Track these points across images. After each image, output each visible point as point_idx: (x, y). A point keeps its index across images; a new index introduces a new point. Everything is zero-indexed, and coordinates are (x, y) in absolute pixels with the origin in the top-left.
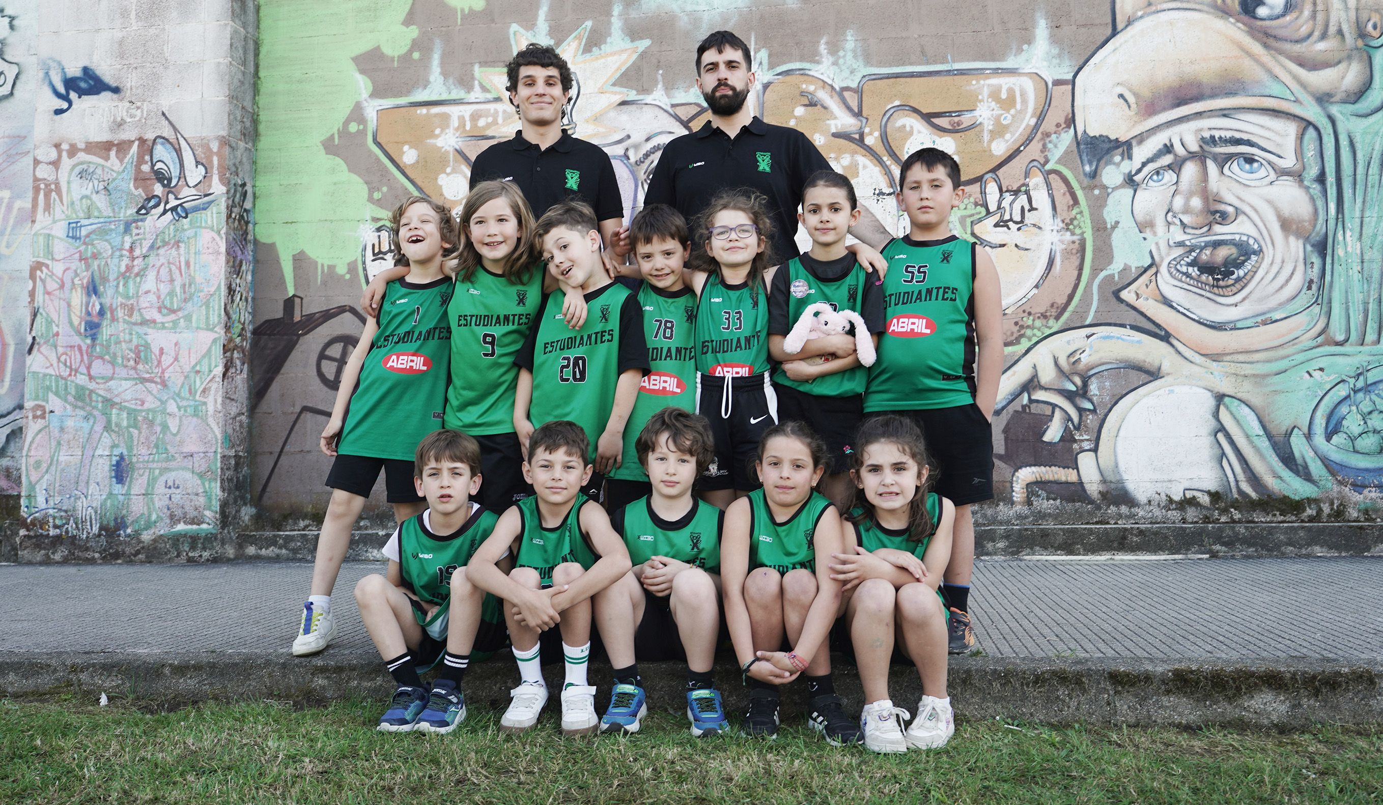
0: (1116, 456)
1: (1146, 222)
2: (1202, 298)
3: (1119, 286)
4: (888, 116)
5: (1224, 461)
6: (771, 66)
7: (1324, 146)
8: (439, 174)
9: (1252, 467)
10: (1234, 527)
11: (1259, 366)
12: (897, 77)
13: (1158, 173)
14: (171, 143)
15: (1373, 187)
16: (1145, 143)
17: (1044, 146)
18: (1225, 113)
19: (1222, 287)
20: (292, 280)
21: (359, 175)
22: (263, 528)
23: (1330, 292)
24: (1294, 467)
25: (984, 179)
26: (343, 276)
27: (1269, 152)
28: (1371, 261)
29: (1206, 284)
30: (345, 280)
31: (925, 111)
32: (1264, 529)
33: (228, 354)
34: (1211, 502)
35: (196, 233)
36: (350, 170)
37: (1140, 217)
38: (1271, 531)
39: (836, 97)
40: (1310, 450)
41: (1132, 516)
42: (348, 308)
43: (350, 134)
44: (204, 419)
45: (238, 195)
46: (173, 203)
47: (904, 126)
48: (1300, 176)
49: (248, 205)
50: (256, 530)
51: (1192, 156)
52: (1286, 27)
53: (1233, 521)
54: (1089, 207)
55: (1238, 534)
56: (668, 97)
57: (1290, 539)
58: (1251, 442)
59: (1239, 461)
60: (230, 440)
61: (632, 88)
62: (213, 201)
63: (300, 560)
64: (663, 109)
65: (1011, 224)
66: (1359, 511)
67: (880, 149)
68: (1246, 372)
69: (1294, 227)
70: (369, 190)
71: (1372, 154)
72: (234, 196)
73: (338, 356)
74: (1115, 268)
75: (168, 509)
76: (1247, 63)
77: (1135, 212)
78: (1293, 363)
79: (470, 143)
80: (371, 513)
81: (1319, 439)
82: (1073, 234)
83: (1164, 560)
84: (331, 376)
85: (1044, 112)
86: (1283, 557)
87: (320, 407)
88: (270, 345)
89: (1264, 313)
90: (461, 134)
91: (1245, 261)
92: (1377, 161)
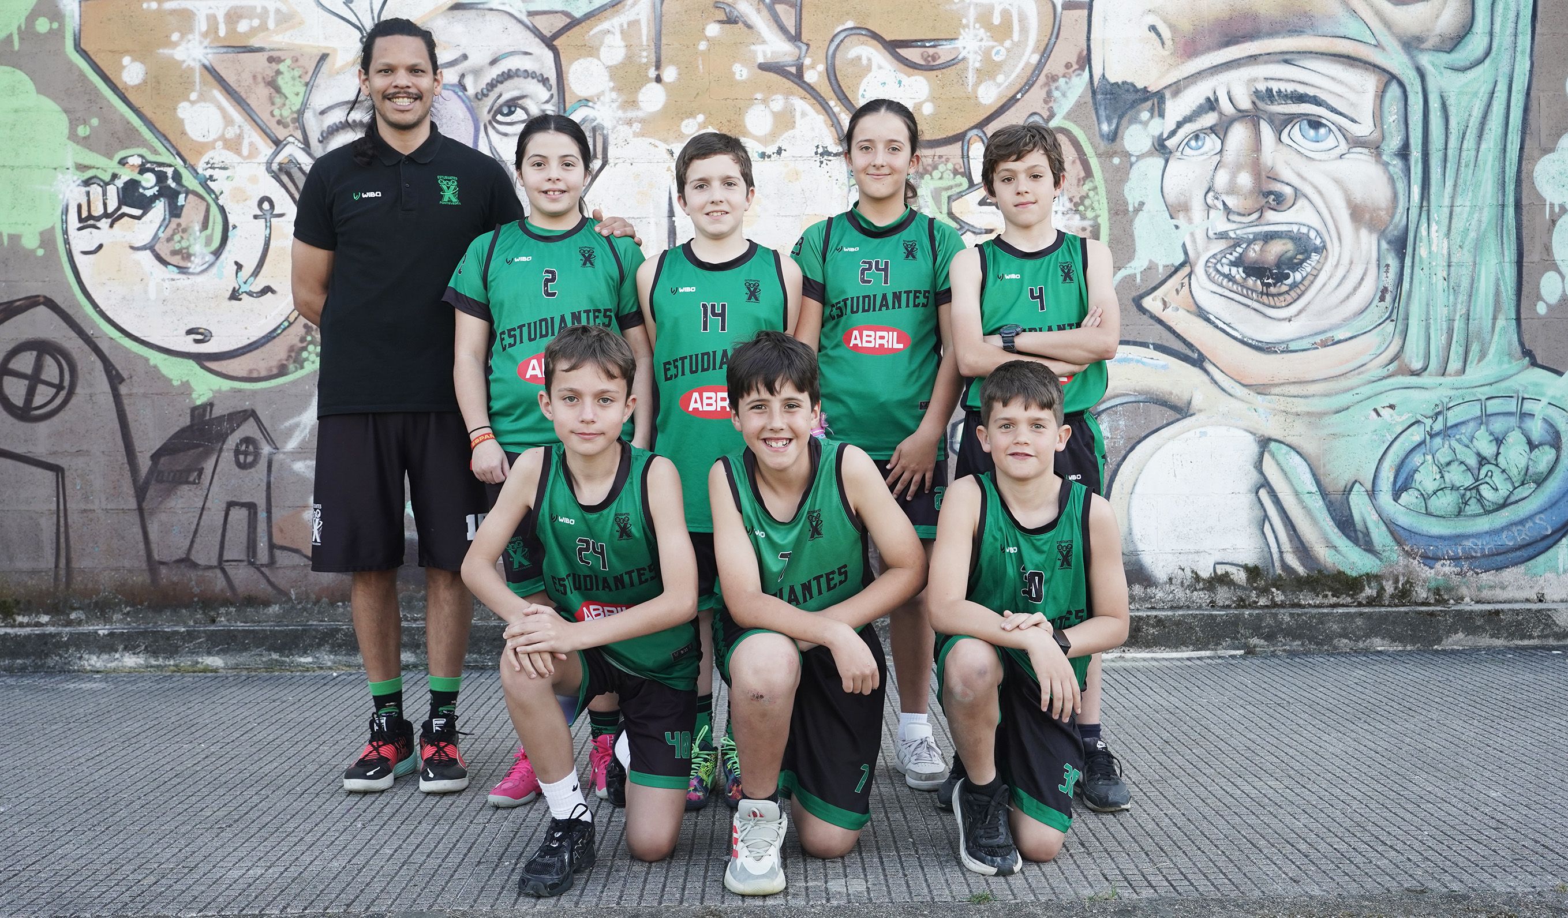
0: (1129, 520)
1: (1180, 205)
2: (1248, 310)
3: (1141, 291)
4: (836, 42)
5: (1267, 526)
7: (1409, 109)
8: (178, 102)
10: (1276, 614)
11: (1315, 401)
13: (1197, 137)
15: (1467, 166)
16: (1181, 95)
17: (1049, 94)
18: (1287, 58)
19: (1273, 295)
21: (55, 99)
23: (1408, 304)
24: (1353, 535)
25: (967, 138)
26: (33, 251)
27: (1341, 114)
28: (1460, 265)
29: (1253, 291)
30: (37, 258)
31: (888, 37)
32: (1313, 616)
34: (1248, 580)
37: (1171, 198)
38: (1322, 619)
39: (765, 12)
40: (1374, 512)
41: (1148, 598)
42: (42, 300)
43: (38, 35)
47: (859, 58)
48: (1378, 147)
51: (1242, 115)
53: (1275, 605)
54: (1106, 181)
55: (1282, 623)
57: (1344, 629)
58: (1301, 501)
59: (1285, 526)
66: (1429, 590)
67: (825, 90)
68: (1299, 410)
69: (1367, 216)
70: (70, 122)
71: (1468, 119)
73: (29, 371)
74: (1137, 266)
77: (1165, 190)
78: (1358, 398)
79: (226, 56)
80: (87, 601)
81: (1385, 497)
82: (1083, 218)
83: (1188, 659)
84: (18, 400)
85: (1050, 46)
86: (1335, 652)
87: (4, 446)
89: (1324, 332)
90: (211, 42)
91: (1304, 261)
92: (1474, 131)
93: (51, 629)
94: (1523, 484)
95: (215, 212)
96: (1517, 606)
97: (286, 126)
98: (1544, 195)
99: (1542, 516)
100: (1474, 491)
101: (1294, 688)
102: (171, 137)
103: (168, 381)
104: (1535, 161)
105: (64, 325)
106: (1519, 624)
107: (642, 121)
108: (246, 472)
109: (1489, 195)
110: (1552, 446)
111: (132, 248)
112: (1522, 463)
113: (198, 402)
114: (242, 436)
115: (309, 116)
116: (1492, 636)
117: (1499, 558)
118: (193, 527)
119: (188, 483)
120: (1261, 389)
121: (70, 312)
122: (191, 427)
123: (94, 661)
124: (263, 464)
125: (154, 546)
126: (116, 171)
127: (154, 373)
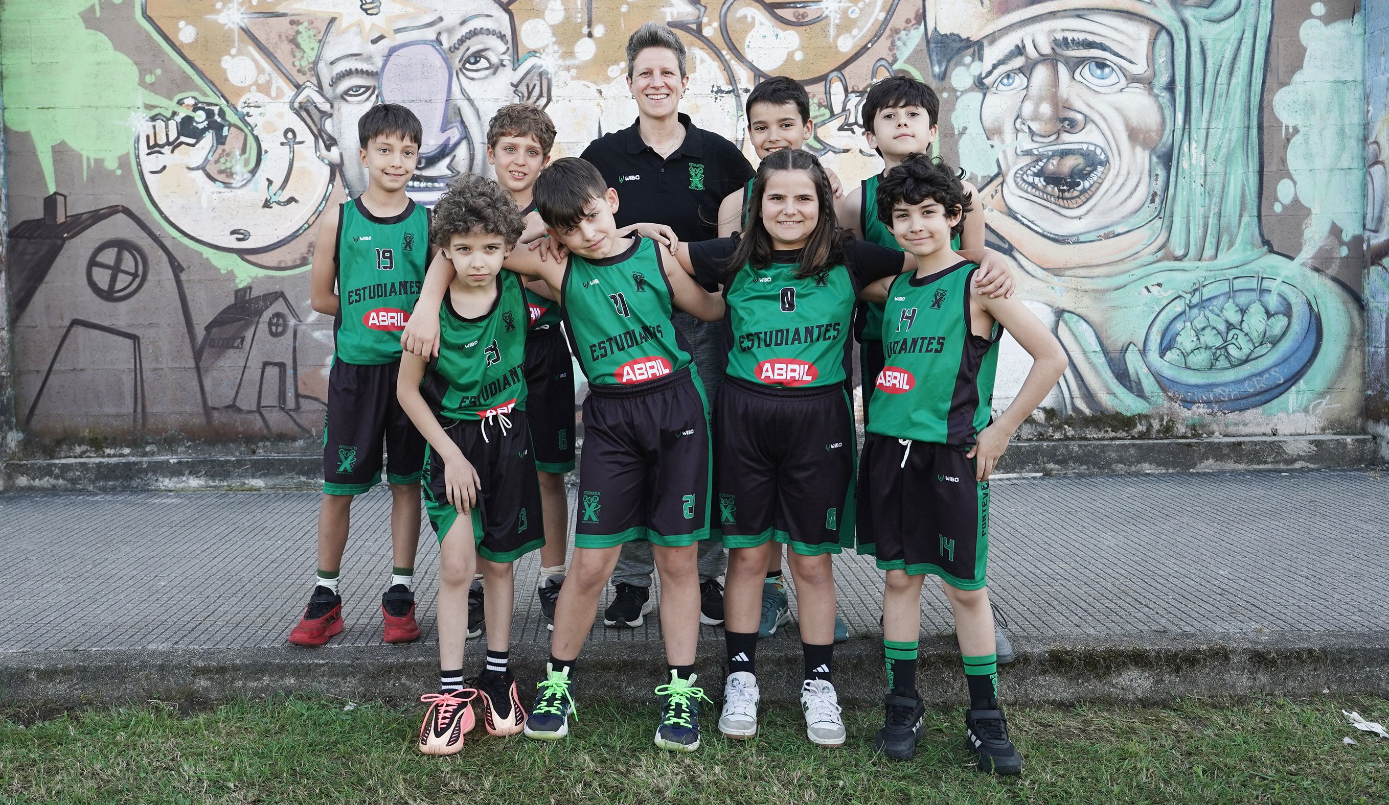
1: (994, 129)
2: (1047, 211)
4: (728, 5)
5: (1061, 377)
7: (1175, 51)
8: (222, 56)
9: (1087, 383)
10: (1068, 446)
11: (1100, 280)
13: (1008, 76)
15: (1220, 97)
16: (996, 43)
17: (893, 44)
18: (1079, 13)
19: (1067, 199)
20: (53, 175)
21: (128, 54)
22: (32, 455)
23: (1172, 205)
24: (1128, 384)
25: (829, 78)
26: (114, 171)
27: (1121, 57)
28: (1214, 174)
29: (1051, 196)
30: (116, 177)
32: (1097, 447)
34: (1046, 419)
36: (116, 48)
37: (988, 123)
38: (1103, 448)
40: (1144, 366)
42: (121, 208)
43: (114, 5)
47: (745, 17)
48: (1150, 83)
50: (26, 457)
51: (1044, 59)
53: (1067, 438)
55: (1072, 452)
57: (1120, 457)
58: (1088, 359)
59: (1075, 377)
63: (81, 492)
65: (855, 128)
66: (1187, 426)
67: (719, 42)
68: (1087, 288)
69: (1141, 137)
70: (140, 72)
71: (1222, 61)
73: (111, 263)
77: (983, 117)
78: (1133, 278)
80: (158, 438)
81: (1153, 355)
83: (1000, 480)
84: (104, 285)
85: (894, 7)
86: (1113, 474)
87: (93, 320)
88: (30, 249)
89: (1107, 227)
90: (247, 9)
91: (1091, 172)
92: (1227, 70)
93: (133, 459)
94: (1261, 344)
95: (251, 139)
96: (1255, 439)
98: (1281, 119)
99: (1277, 369)
100: (1223, 350)
101: (1081, 501)
102: (217, 83)
103: (217, 270)
104: (1274, 92)
105: (138, 227)
106: (1257, 452)
107: (577, 67)
108: (277, 339)
109: (1237, 120)
110: (1285, 315)
111: (189, 168)
112: (1261, 328)
113: (240, 286)
114: (274, 312)
115: (322, 66)
116: (1235, 462)
117: (1242, 402)
118: (238, 381)
119: (233, 347)
120: (1057, 272)
121: (142, 218)
122: (234, 305)
123: (167, 483)
124: (290, 334)
125: (208, 396)
126: (176, 110)
127: (207, 264)
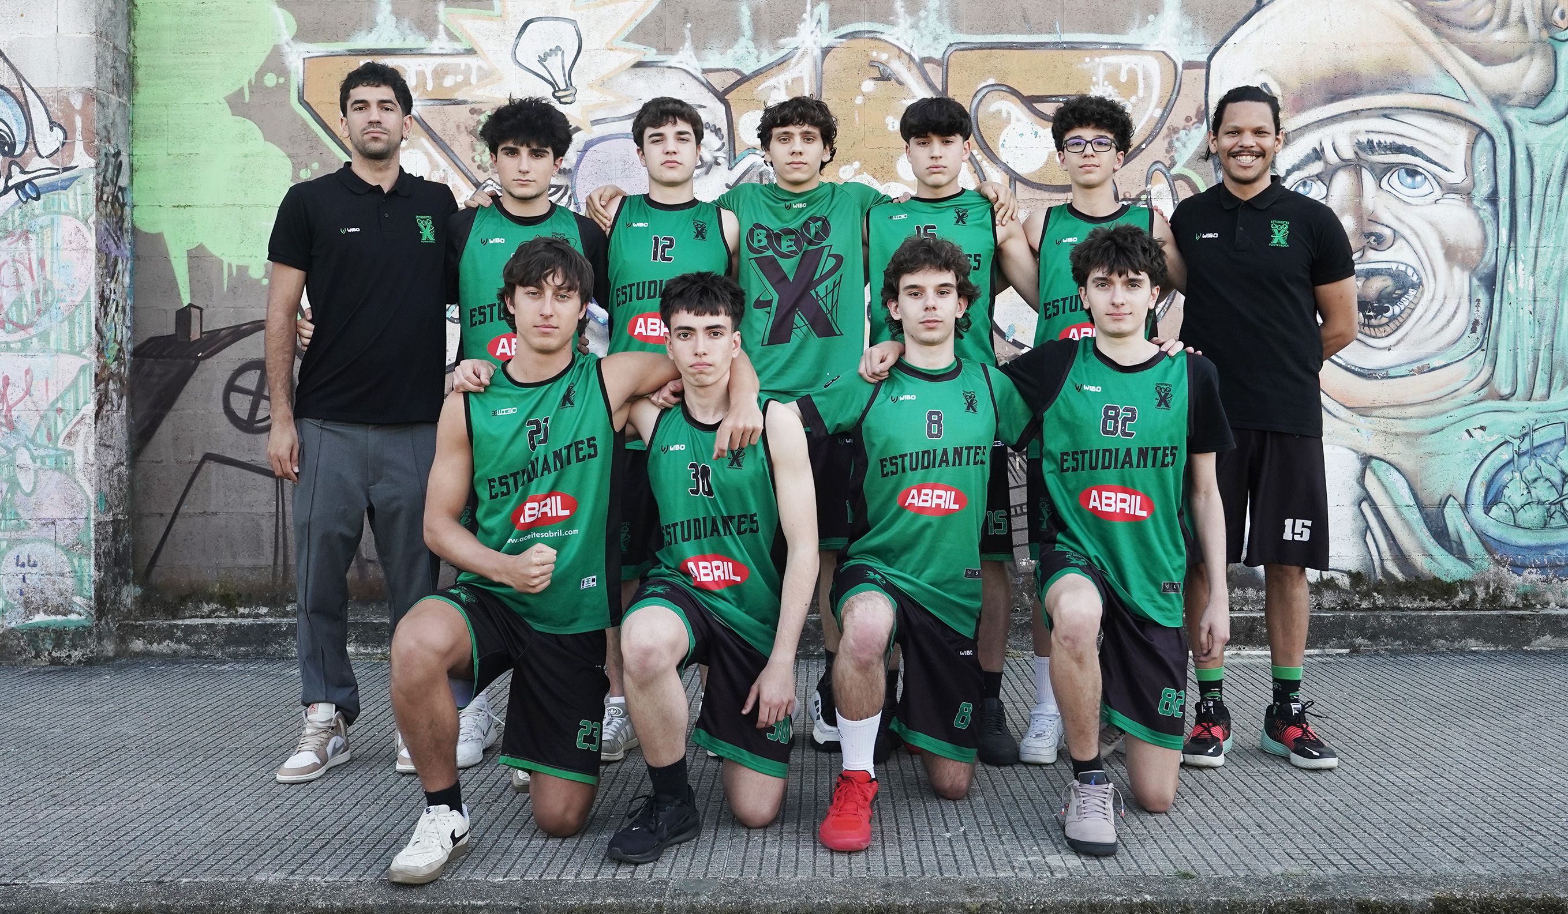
4: (980, 98)
5: (1369, 535)
6: (833, 26)
7: (1498, 159)
9: (1400, 543)
10: (1379, 617)
11: (1413, 422)
12: (991, 48)
14: (13, 95)
15: (1550, 211)
16: (1290, 145)
17: (1171, 145)
18: (1386, 113)
19: (1374, 327)
20: (188, 285)
21: (280, 146)
22: (152, 615)
23: (1497, 335)
24: (1447, 544)
26: (259, 281)
27: (1435, 163)
28: (1545, 300)
30: (262, 287)
31: (1026, 93)
32: (1412, 619)
33: (102, 386)
34: (1351, 584)
35: (52, 220)
36: (267, 139)
38: (1421, 620)
39: (915, 70)
40: (1466, 523)
43: (266, 88)
44: (70, 474)
45: (110, 170)
46: (18, 178)
47: (999, 112)
48: (1469, 193)
49: (123, 181)
50: (144, 616)
51: (1345, 164)
52: (1460, 10)
53: (1376, 608)
55: (1383, 624)
56: (699, 59)
57: (1441, 631)
58: (1400, 514)
59: (1385, 536)
60: (106, 501)
61: (650, 45)
62: (76, 178)
63: (207, 658)
64: (691, 75)
66: (1517, 595)
68: (1398, 430)
69: (1460, 256)
70: (294, 167)
71: (1551, 169)
72: (106, 170)
73: (253, 387)
75: (22, 594)
76: (1414, 52)
78: (1452, 420)
79: (433, 109)
81: (1476, 510)
84: (243, 414)
85: (1172, 102)
86: (1433, 652)
87: (229, 455)
88: (158, 370)
89: (1421, 360)
90: (421, 96)
91: (1402, 295)
92: (1558, 180)
93: (270, 620)
97: (485, 170)
100: (1558, 505)
101: (1405, 685)
120: (1363, 411)
